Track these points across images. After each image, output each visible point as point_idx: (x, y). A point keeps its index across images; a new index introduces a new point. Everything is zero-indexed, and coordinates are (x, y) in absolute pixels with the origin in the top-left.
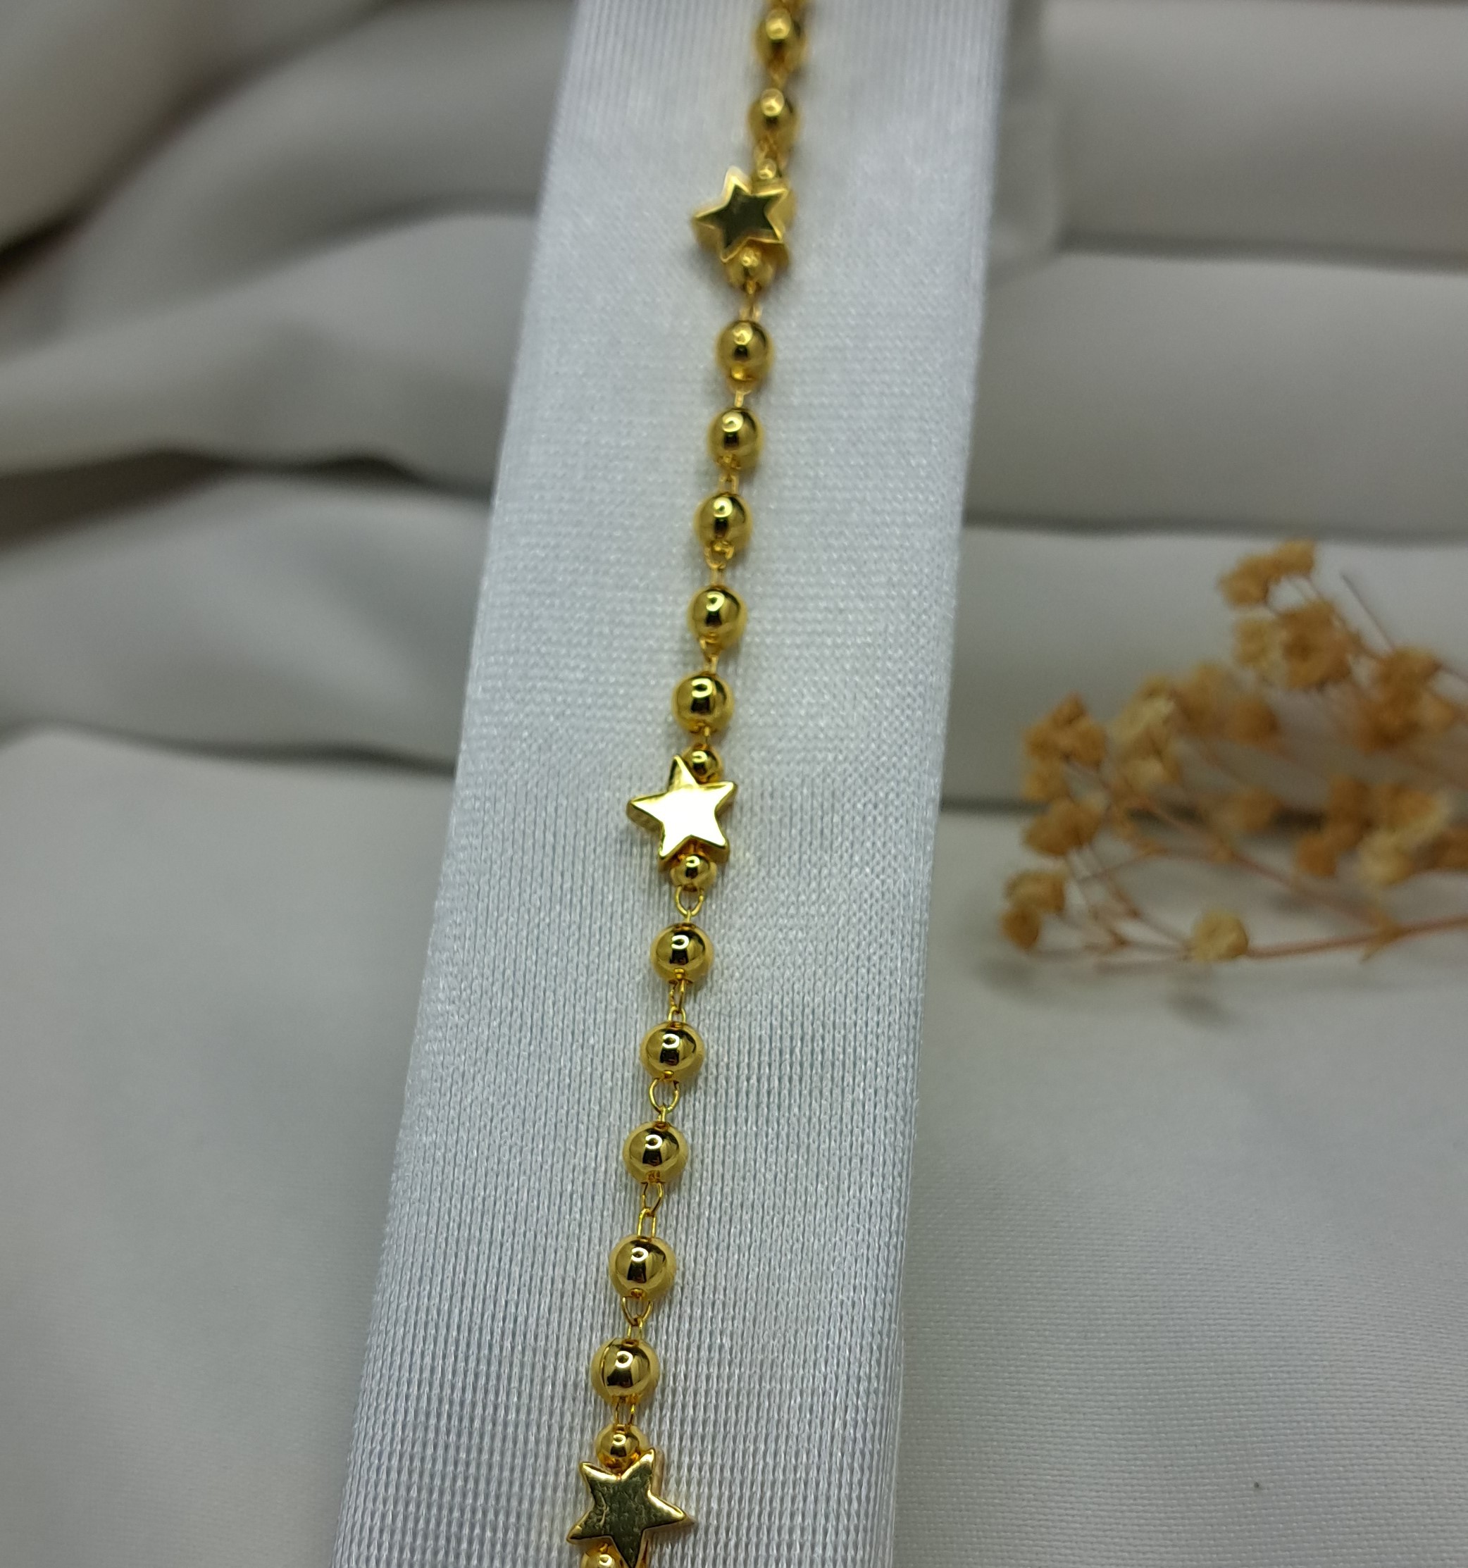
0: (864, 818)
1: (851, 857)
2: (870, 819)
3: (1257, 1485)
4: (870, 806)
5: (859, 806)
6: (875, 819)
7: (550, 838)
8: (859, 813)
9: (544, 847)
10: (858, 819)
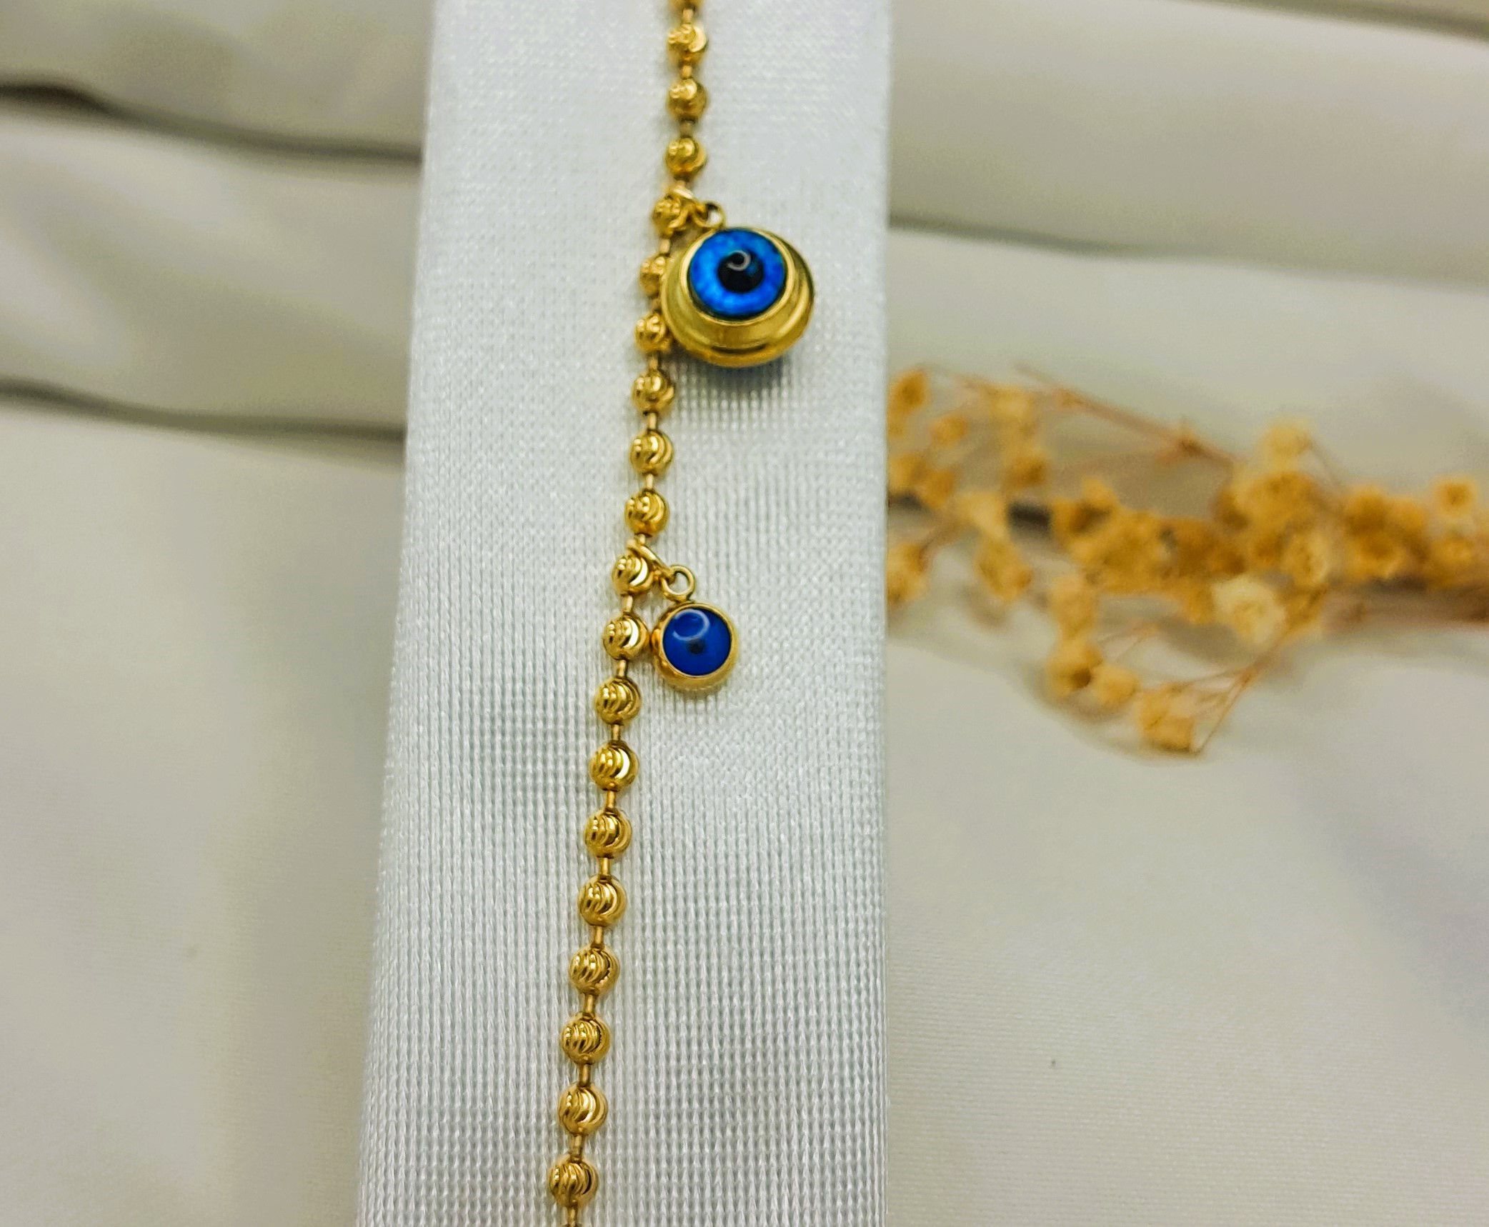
0: (821, 591)
1: (811, 630)
2: (826, 591)
3: (1054, 1062)
4: (826, 579)
5: (815, 579)
6: (831, 591)
7: (508, 616)
8: (815, 586)
9: (503, 626)
10: (815, 593)
